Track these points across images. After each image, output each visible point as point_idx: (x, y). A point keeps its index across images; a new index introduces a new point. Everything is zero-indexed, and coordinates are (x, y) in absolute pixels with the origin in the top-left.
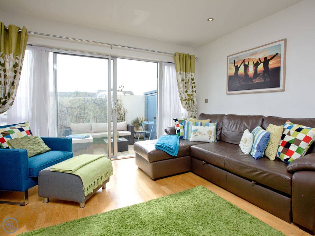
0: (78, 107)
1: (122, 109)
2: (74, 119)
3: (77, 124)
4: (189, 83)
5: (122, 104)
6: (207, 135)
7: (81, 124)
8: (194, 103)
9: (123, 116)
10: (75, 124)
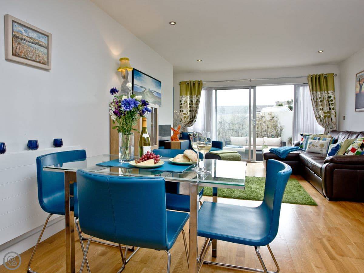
0: (237, 123)
1: (279, 126)
2: (234, 133)
3: (236, 137)
4: (325, 101)
5: (278, 121)
6: (319, 147)
7: (239, 138)
8: (332, 120)
9: (280, 133)
10: (235, 137)
